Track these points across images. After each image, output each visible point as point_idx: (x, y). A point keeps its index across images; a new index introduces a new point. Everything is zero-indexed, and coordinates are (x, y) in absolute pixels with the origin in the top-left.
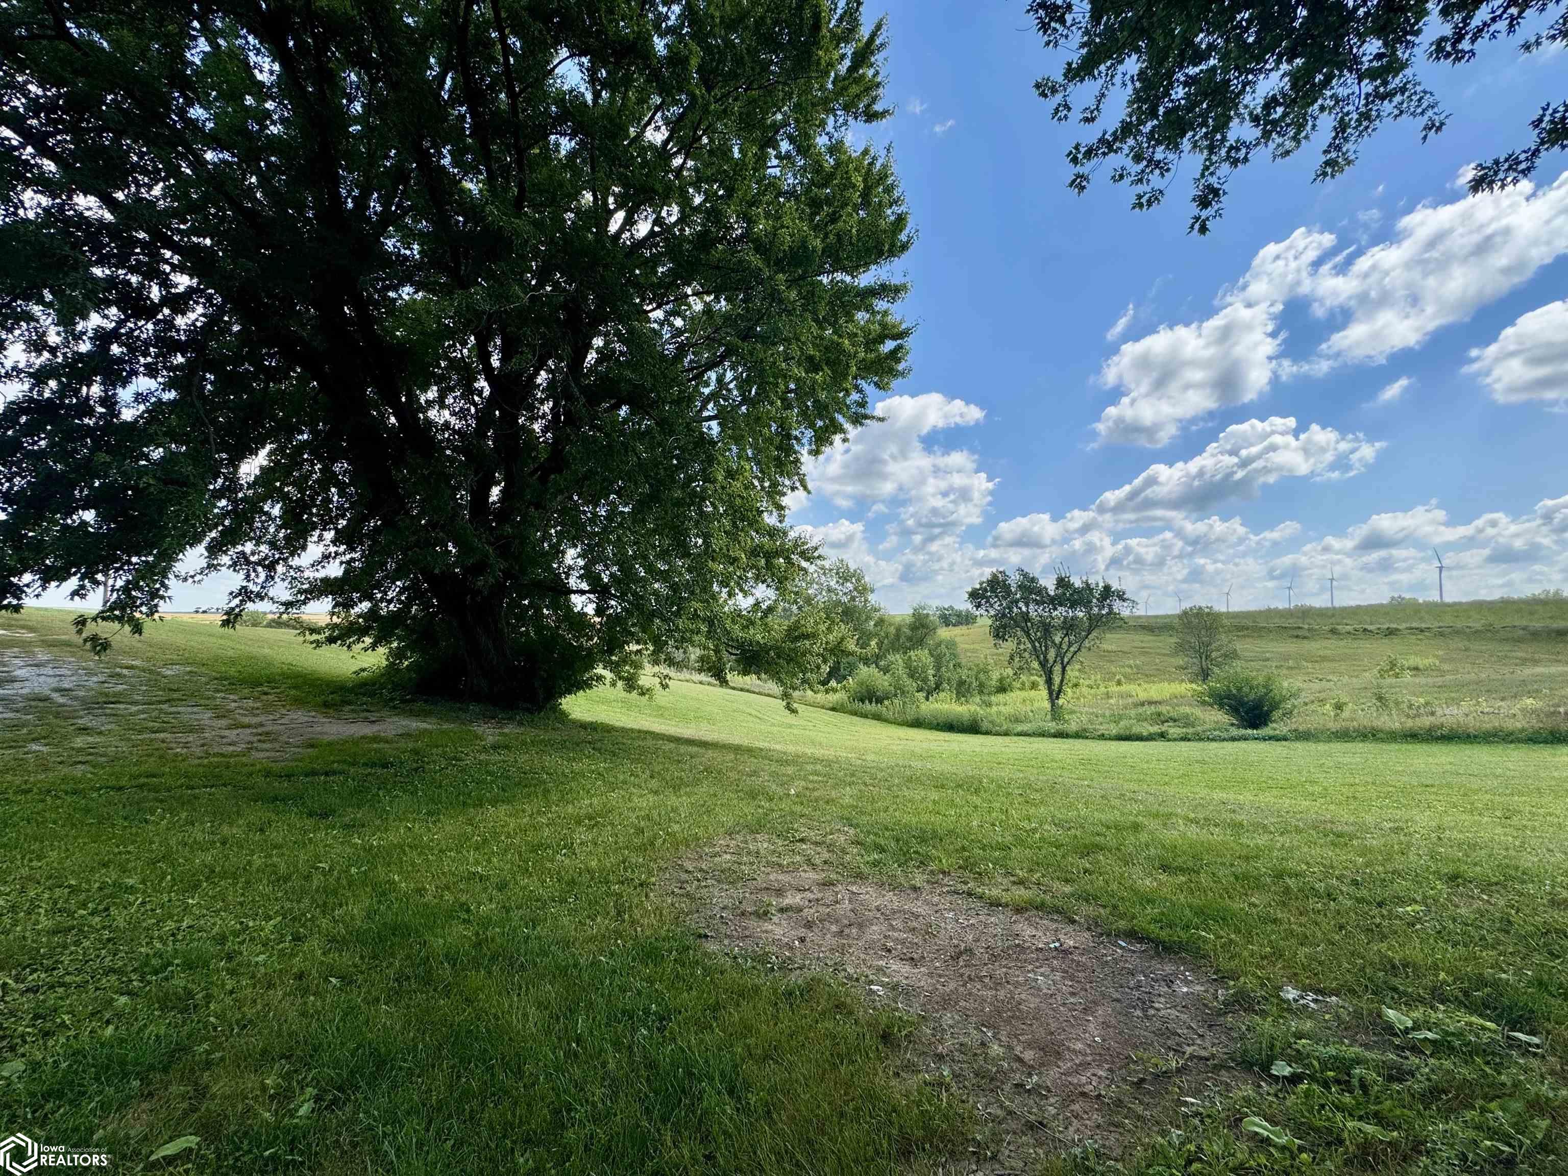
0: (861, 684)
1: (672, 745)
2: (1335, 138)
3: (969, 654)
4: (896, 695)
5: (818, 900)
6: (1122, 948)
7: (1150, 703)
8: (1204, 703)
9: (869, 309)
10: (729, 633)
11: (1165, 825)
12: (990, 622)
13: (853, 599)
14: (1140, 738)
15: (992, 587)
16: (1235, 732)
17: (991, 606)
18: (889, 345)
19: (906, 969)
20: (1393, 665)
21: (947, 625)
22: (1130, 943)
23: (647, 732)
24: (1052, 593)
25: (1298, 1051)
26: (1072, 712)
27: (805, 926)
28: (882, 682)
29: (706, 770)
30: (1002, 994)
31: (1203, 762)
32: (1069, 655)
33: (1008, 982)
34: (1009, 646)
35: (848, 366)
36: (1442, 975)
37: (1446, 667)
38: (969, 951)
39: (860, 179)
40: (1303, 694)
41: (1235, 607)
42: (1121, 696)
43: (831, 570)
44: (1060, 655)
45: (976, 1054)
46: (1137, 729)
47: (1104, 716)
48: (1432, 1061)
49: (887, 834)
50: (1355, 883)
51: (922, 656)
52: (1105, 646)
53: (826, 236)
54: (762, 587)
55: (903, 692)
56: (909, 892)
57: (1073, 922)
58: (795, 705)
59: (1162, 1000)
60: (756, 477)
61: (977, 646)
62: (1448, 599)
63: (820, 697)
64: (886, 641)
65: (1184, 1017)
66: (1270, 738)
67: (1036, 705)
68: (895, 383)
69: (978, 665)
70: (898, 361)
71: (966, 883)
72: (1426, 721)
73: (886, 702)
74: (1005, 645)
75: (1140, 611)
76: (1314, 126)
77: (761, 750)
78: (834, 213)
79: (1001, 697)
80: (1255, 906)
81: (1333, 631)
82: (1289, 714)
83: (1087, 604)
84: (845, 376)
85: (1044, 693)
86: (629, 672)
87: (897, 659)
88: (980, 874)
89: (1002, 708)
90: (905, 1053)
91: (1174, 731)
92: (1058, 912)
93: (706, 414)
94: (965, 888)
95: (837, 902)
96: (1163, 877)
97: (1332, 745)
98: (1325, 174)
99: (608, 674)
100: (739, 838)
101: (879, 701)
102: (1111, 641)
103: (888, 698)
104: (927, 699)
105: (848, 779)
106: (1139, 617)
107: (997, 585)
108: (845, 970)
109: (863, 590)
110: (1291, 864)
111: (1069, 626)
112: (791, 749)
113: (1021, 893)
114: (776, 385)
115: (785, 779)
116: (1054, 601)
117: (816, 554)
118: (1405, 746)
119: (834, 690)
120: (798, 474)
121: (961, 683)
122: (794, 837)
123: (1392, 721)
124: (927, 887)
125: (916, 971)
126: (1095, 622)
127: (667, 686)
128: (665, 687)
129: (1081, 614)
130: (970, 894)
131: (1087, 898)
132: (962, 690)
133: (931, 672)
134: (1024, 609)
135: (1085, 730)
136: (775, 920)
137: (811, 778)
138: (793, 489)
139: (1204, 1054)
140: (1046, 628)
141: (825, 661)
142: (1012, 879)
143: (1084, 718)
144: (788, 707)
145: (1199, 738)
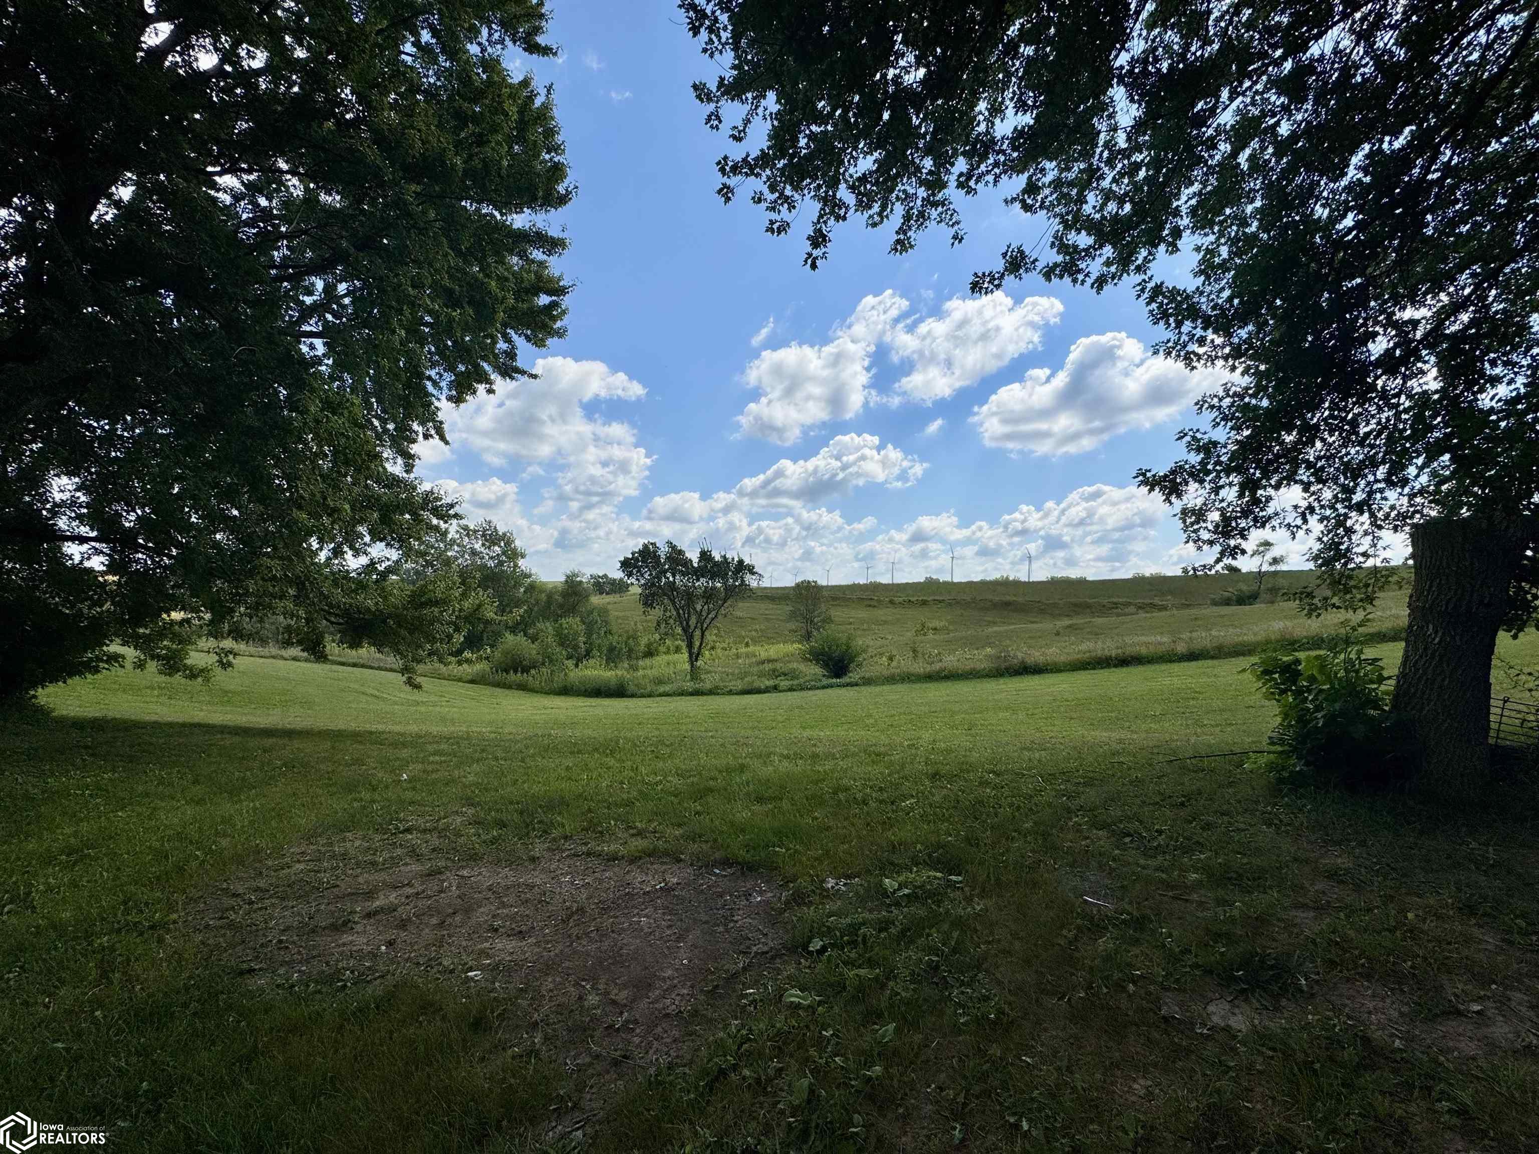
0: (506, 653)
1: (237, 739)
2: (903, 224)
3: (620, 621)
4: (543, 664)
5: (417, 894)
6: (716, 875)
7: (770, 661)
8: (806, 660)
9: (523, 255)
10: (326, 597)
11: (765, 763)
12: (640, 591)
13: (501, 563)
14: (759, 691)
15: (643, 557)
16: (825, 682)
17: (642, 575)
18: (544, 300)
19: (511, 945)
20: (923, 626)
21: (601, 593)
22: (724, 870)
23: (198, 725)
24: (696, 565)
25: (828, 927)
26: (709, 672)
27: (397, 927)
28: (529, 649)
29: (285, 765)
30: (606, 944)
31: (800, 707)
32: (708, 621)
33: (613, 931)
34: (657, 613)
35: (495, 312)
36: (919, 846)
37: (951, 627)
38: (581, 910)
39: (515, 109)
40: (870, 650)
41: (833, 582)
42: (747, 656)
43: (475, 531)
44: (701, 622)
45: (572, 1011)
46: (757, 684)
47: (733, 674)
48: (905, 909)
49: (511, 807)
50: (881, 789)
51: (572, 623)
52: (739, 614)
53: (471, 157)
54: (381, 545)
55: (551, 661)
56: (526, 864)
57: (679, 861)
58: (419, 680)
59: (741, 912)
60: (377, 417)
61: (628, 613)
62: (955, 580)
63: (455, 669)
64: (536, 609)
65: (754, 923)
66: (848, 685)
67: (678, 667)
68: (550, 342)
69: (627, 632)
70: (554, 319)
71: (586, 844)
72: (937, 666)
73: (533, 672)
74: (652, 612)
75: (766, 583)
76: (892, 210)
77: (371, 733)
78: (481, 135)
79: (648, 662)
80: (817, 818)
81: (891, 602)
82: (860, 665)
83: (724, 577)
84: (492, 321)
85: (686, 656)
86: (168, 648)
87: (547, 627)
88: (601, 833)
89: (649, 672)
90: (497, 1032)
91: (784, 683)
92: (668, 855)
93: (306, 328)
94: (584, 849)
95: (441, 892)
96: (756, 808)
97: (884, 687)
98: (896, 250)
99: (130, 653)
100: (322, 841)
101: (526, 670)
102: (742, 609)
103: (534, 667)
104: (577, 666)
105: (477, 755)
106: (765, 588)
107: (647, 554)
108: (440, 964)
109: (513, 554)
110: (845, 781)
111: (709, 595)
112: (414, 728)
113: (638, 844)
114: (400, 312)
115: (397, 763)
116: (698, 573)
117: (452, 512)
118: (925, 685)
119: (468, 661)
120: (434, 420)
121: (611, 649)
122: (397, 828)
123: (919, 667)
124: (547, 855)
125: (524, 943)
126: (730, 592)
127: (230, 664)
128: (225, 665)
129: (719, 585)
130: (589, 854)
131: (694, 837)
132: (612, 656)
133: (582, 639)
134: (671, 579)
135: (717, 687)
136: (359, 928)
137: (431, 759)
138: (426, 437)
139: (766, 949)
140: (689, 596)
141: (457, 629)
142: (632, 831)
143: (717, 677)
144: (410, 682)
145: (802, 688)
